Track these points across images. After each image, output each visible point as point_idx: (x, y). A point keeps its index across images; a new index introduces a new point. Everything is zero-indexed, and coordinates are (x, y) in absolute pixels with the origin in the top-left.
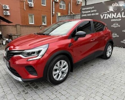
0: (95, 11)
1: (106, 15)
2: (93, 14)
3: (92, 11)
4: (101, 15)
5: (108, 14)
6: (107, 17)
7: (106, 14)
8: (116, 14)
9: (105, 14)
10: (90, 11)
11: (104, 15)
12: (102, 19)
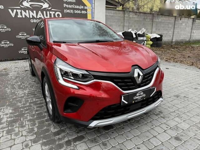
1: (19, 11)
4: (10, 10)
5: (23, 11)
12: (13, 17)
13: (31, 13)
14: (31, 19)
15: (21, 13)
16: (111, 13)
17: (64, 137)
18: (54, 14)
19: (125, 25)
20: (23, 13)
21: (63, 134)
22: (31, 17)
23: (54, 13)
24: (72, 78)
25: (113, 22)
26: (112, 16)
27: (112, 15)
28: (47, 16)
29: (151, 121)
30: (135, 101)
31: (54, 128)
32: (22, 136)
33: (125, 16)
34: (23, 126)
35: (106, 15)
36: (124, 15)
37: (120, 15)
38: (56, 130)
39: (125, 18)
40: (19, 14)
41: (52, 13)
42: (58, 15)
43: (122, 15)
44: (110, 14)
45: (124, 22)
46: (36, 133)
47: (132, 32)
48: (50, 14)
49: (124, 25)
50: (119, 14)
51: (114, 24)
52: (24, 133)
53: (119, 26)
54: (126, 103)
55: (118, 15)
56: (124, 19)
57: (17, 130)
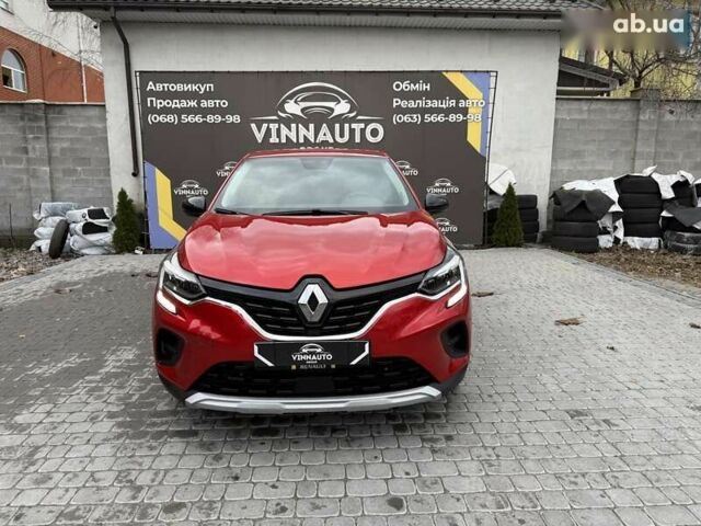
0: (225, 104)
1: (274, 127)
2: (210, 119)
3: (204, 104)
4: (253, 126)
5: (282, 126)
6: (279, 136)
7: (277, 125)
8: (312, 126)
9: (271, 126)
10: (193, 104)
11: (265, 126)
12: (260, 141)
13: (303, 131)
14: (302, 145)
15: (278, 130)
16: (581, 112)
17: (162, 424)
18: (363, 131)
19: (638, 150)
20: (284, 130)
21: (169, 419)
22: (301, 141)
23: (362, 126)
24: (175, 288)
25: (587, 143)
26: (583, 121)
27: (585, 116)
28: (342, 135)
29: (387, 449)
30: (298, 367)
31: (166, 405)
32: (105, 401)
33: (642, 117)
34: (121, 387)
35: (556, 121)
36: (638, 114)
37: (617, 116)
38: (166, 408)
39: (641, 126)
40: (274, 133)
41: (357, 127)
42: (374, 133)
43: (629, 117)
44: (577, 117)
45: (636, 139)
46: (126, 405)
47: (656, 177)
48: (352, 131)
49: (635, 153)
50: (616, 111)
51: (592, 147)
52: (112, 399)
53: (614, 154)
54: (270, 364)
55: (609, 116)
56: (637, 130)
57: (107, 390)
